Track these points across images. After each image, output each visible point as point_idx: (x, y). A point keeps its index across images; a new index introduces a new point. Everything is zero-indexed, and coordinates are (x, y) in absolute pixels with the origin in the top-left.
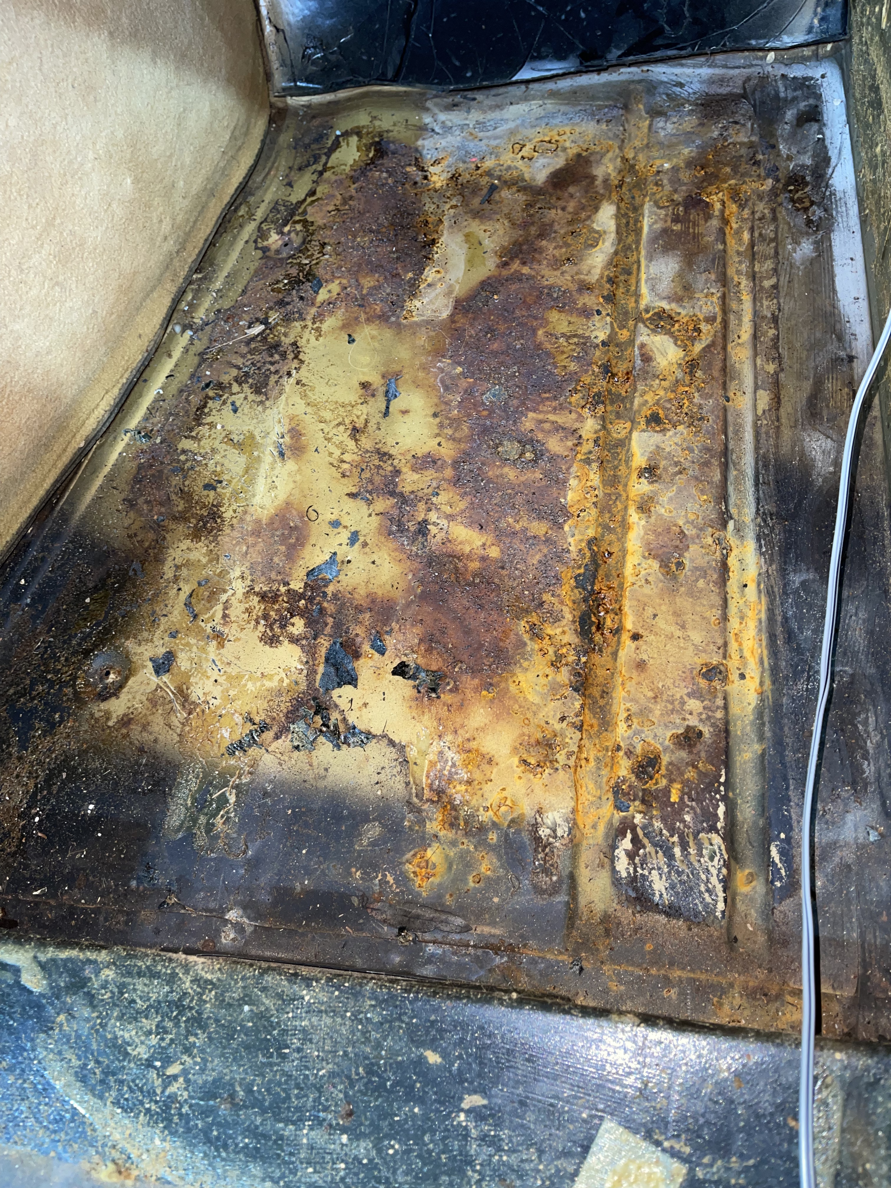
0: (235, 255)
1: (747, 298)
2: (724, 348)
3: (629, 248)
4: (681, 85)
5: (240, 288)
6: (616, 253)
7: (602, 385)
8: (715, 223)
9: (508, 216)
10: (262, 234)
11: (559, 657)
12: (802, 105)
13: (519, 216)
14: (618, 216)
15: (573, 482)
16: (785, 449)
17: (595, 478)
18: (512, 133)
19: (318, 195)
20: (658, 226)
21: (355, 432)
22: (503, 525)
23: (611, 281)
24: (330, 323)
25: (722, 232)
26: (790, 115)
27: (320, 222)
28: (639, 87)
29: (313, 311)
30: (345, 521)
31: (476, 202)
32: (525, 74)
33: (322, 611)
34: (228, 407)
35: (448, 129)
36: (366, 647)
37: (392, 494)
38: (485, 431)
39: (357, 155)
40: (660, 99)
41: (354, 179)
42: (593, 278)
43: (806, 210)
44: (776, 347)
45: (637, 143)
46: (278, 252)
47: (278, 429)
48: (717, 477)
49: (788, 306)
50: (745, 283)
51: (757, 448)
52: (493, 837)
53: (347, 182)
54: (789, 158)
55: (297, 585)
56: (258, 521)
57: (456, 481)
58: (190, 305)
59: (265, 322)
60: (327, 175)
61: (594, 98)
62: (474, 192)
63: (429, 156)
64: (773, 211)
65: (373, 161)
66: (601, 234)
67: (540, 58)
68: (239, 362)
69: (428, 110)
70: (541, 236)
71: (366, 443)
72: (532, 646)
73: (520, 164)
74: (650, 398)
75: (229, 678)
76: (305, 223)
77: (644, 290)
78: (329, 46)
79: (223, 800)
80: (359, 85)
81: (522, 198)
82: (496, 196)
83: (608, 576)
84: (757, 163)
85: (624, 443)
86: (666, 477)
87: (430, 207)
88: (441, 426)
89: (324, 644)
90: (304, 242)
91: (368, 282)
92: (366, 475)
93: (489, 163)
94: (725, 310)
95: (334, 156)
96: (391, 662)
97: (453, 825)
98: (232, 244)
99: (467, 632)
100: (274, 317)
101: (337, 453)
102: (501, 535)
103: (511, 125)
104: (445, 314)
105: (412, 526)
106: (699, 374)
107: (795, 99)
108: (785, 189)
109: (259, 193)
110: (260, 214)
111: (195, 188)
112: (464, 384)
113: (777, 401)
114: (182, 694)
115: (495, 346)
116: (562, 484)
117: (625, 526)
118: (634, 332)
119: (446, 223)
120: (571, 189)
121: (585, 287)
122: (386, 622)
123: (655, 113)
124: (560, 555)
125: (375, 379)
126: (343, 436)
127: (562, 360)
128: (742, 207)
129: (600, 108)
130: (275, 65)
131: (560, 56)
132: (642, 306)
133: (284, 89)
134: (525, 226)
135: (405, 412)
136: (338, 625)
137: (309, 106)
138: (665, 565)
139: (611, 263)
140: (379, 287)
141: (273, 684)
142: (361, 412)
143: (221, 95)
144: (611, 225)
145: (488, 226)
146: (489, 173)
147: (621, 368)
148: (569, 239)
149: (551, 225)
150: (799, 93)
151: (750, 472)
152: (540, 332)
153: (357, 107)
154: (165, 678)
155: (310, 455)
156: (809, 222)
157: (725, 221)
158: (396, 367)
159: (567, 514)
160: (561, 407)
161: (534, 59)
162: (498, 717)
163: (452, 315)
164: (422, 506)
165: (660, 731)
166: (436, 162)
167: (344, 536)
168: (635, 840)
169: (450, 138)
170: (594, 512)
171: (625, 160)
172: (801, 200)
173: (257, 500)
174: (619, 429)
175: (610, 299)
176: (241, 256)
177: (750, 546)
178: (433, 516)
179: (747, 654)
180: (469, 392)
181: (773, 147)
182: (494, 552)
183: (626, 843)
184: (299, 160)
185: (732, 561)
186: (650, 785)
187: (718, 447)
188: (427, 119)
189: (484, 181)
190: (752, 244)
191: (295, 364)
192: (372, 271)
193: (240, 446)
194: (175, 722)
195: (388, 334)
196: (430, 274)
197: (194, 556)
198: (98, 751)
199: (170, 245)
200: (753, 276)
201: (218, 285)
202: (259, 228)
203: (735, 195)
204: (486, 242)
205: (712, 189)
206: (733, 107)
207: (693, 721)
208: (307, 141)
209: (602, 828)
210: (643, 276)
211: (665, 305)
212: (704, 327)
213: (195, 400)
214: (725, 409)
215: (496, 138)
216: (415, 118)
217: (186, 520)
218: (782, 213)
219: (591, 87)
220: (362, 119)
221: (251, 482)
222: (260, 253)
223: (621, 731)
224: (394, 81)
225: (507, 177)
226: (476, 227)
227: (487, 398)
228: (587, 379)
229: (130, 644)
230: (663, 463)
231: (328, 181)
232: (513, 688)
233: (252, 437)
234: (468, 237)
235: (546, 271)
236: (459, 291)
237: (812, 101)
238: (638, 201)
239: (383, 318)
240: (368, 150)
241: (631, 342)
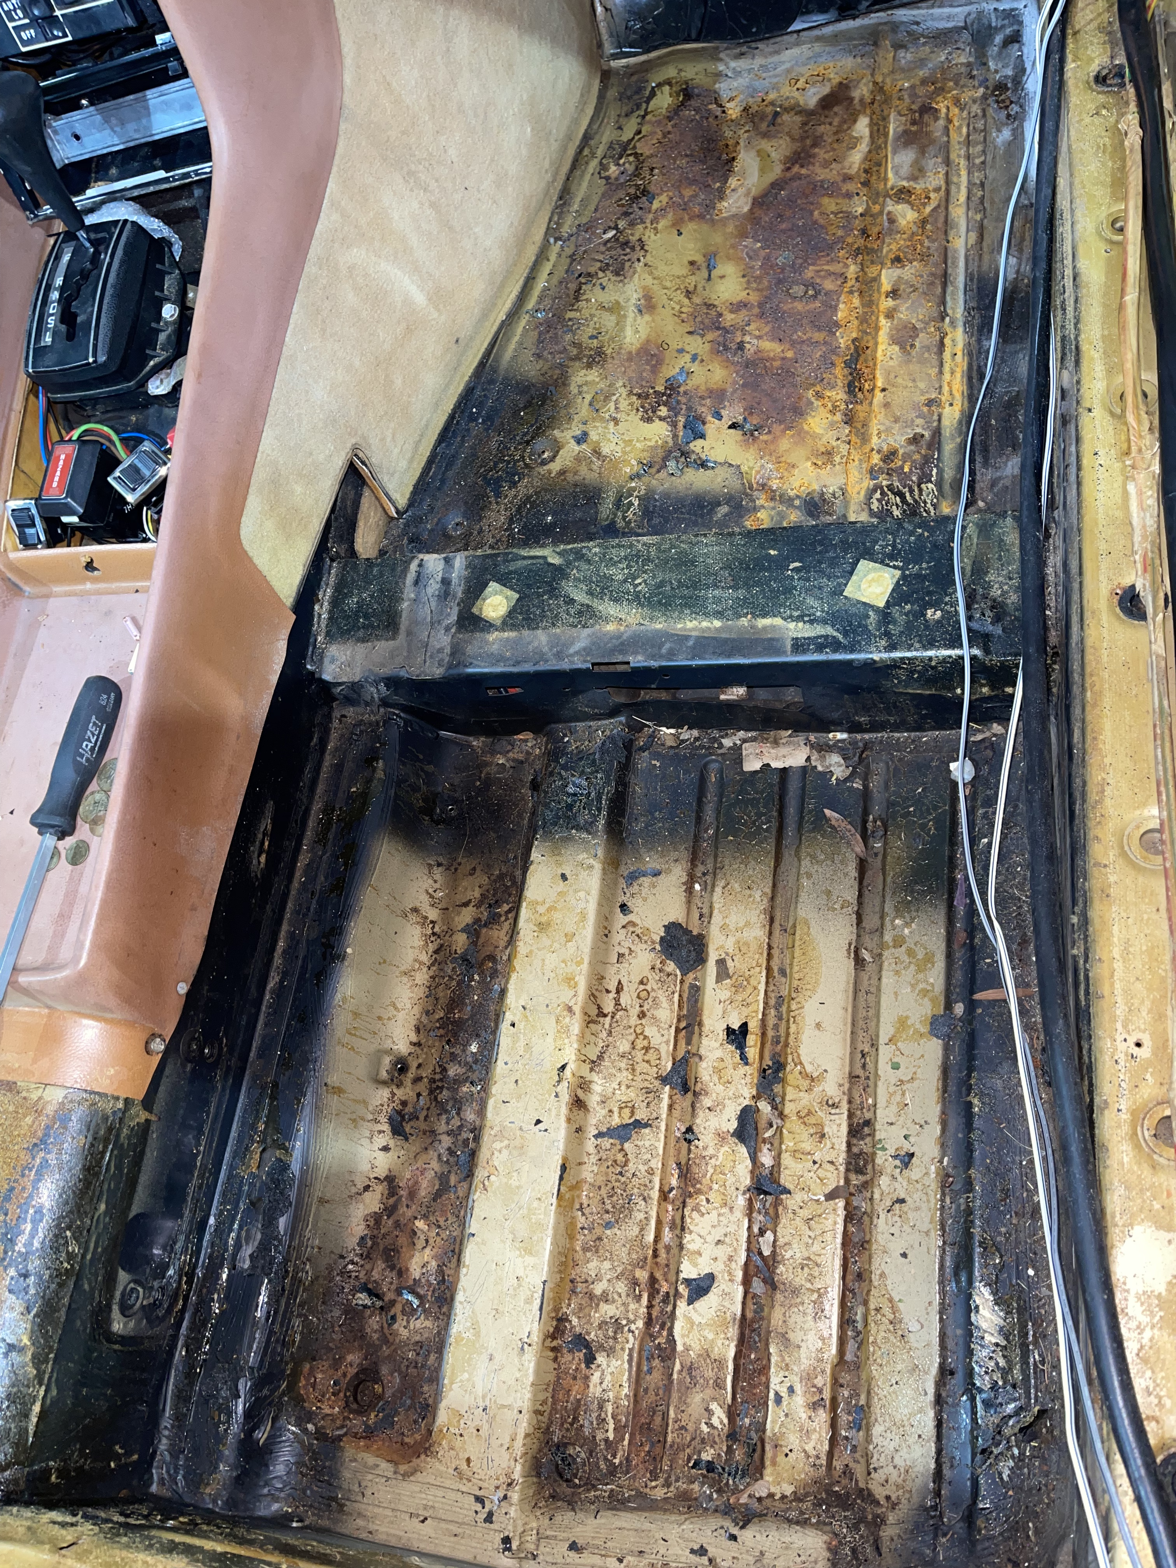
0: (585, 184)
1: (964, 173)
2: (947, 208)
3: (880, 147)
4: (918, 23)
5: (592, 207)
6: (870, 152)
7: (860, 242)
8: (942, 122)
9: (788, 134)
10: (603, 167)
11: (835, 407)
12: (1008, 31)
13: (797, 133)
14: (872, 124)
15: (841, 306)
16: (985, 268)
17: (856, 301)
18: (788, 71)
19: (643, 133)
20: (900, 129)
21: (688, 294)
22: (795, 337)
23: (866, 171)
24: (662, 224)
25: (947, 129)
26: (998, 39)
27: (648, 153)
28: (886, 28)
29: (651, 216)
30: (687, 348)
31: (764, 126)
32: (797, 26)
33: (678, 402)
34: (598, 287)
35: (738, 73)
36: (709, 418)
37: (718, 328)
38: (780, 282)
39: (670, 100)
40: (902, 36)
41: (670, 119)
42: (853, 171)
43: (1007, 107)
44: (982, 203)
45: (885, 71)
46: (617, 179)
47: (635, 296)
48: (939, 290)
49: (991, 174)
50: (963, 162)
51: (967, 269)
52: (797, 502)
53: (666, 121)
54: (996, 71)
55: (660, 388)
56: (630, 353)
57: (761, 315)
58: (557, 223)
59: (616, 228)
60: (648, 117)
61: (851, 39)
62: (762, 119)
63: (725, 95)
64: (984, 111)
65: (682, 104)
66: (858, 139)
67: (808, 12)
68: (601, 257)
69: (721, 60)
70: (815, 145)
71: (697, 300)
72: (817, 403)
73: (796, 94)
74: (894, 247)
75: (625, 441)
76: (636, 155)
77: (890, 175)
78: (645, 18)
79: (631, 504)
80: (670, 45)
81: (798, 119)
82: (779, 120)
83: (866, 361)
84: (972, 77)
85: (876, 279)
86: (904, 295)
87: (728, 134)
88: (748, 282)
89: (682, 420)
90: (637, 169)
91: (688, 193)
92: (699, 319)
93: (772, 96)
94: (948, 182)
95: (652, 103)
96: (727, 421)
97: (772, 499)
98: (582, 176)
99: (775, 401)
100: (622, 224)
101: (677, 307)
102: (793, 343)
103: (787, 65)
104: (746, 209)
105: (733, 346)
106: (928, 227)
107: (1003, 26)
108: (993, 94)
109: (597, 137)
110: (600, 153)
111: (561, 136)
112: (763, 253)
113: (981, 237)
114: (597, 452)
115: (784, 226)
116: (835, 309)
117: (877, 329)
118: (883, 205)
119: (742, 144)
120: (836, 109)
121: (848, 178)
122: (722, 401)
123: (898, 46)
124: (834, 351)
125: (699, 258)
126: (680, 297)
127: (832, 230)
128: (962, 110)
129: (855, 46)
130: (605, 37)
131: (823, 10)
132: (889, 184)
133: (612, 55)
134: (802, 139)
135: (722, 277)
136: (689, 409)
137: (627, 67)
138: (903, 348)
139: (867, 158)
140: (695, 196)
141: (652, 443)
142: (692, 280)
143: (575, 64)
144: (866, 132)
145: (774, 142)
146: (772, 103)
147: (874, 231)
148: (835, 146)
149: (821, 136)
150: (1006, 22)
151: (961, 286)
152: (816, 213)
153: (666, 63)
154: (584, 446)
155: (660, 310)
156: (1009, 116)
157: (949, 121)
158: (713, 249)
159: (837, 325)
160: (832, 260)
161: (803, 14)
162: (796, 444)
163: (751, 210)
164: (739, 333)
165: (898, 438)
166: (731, 99)
167: (688, 358)
168: (883, 493)
169: (740, 80)
170: (856, 322)
171: (875, 83)
172: (1003, 101)
173: (628, 340)
174: (872, 271)
175: (866, 184)
176: (590, 186)
177: (960, 330)
178: (747, 338)
179: (955, 392)
180: (767, 258)
181: (985, 64)
182: (790, 354)
183: (878, 495)
184: (625, 109)
185: (947, 341)
186: (892, 465)
187: (939, 272)
188: (721, 67)
189: (770, 109)
190: (968, 135)
191: (642, 253)
192: (691, 184)
193: (610, 310)
194: (594, 467)
195: (705, 227)
196: (733, 182)
197: (589, 378)
198: (546, 490)
199: (549, 177)
200: (968, 157)
201: (576, 207)
202: (601, 163)
203: (957, 101)
204: (773, 155)
205: (940, 98)
206: (956, 37)
207: (919, 430)
208: (629, 93)
209: (863, 493)
210: (890, 166)
211: (905, 183)
212: (932, 195)
213: (573, 286)
214: (946, 249)
215: (776, 76)
216: (711, 67)
217: (580, 359)
218: (990, 111)
219: (848, 31)
220: (670, 72)
221: (622, 330)
222: (604, 181)
223: (875, 441)
224: (697, 40)
225: (786, 104)
226: (765, 145)
227: (780, 261)
228: (850, 240)
229: (556, 432)
230: (902, 287)
231: (649, 122)
232: (806, 427)
233: (618, 303)
234: (759, 152)
235: (818, 169)
236: (754, 192)
237: (1015, 27)
238: (886, 113)
239: (701, 217)
240: (678, 95)
241: (881, 212)
